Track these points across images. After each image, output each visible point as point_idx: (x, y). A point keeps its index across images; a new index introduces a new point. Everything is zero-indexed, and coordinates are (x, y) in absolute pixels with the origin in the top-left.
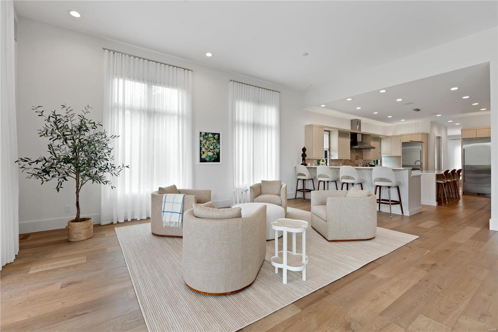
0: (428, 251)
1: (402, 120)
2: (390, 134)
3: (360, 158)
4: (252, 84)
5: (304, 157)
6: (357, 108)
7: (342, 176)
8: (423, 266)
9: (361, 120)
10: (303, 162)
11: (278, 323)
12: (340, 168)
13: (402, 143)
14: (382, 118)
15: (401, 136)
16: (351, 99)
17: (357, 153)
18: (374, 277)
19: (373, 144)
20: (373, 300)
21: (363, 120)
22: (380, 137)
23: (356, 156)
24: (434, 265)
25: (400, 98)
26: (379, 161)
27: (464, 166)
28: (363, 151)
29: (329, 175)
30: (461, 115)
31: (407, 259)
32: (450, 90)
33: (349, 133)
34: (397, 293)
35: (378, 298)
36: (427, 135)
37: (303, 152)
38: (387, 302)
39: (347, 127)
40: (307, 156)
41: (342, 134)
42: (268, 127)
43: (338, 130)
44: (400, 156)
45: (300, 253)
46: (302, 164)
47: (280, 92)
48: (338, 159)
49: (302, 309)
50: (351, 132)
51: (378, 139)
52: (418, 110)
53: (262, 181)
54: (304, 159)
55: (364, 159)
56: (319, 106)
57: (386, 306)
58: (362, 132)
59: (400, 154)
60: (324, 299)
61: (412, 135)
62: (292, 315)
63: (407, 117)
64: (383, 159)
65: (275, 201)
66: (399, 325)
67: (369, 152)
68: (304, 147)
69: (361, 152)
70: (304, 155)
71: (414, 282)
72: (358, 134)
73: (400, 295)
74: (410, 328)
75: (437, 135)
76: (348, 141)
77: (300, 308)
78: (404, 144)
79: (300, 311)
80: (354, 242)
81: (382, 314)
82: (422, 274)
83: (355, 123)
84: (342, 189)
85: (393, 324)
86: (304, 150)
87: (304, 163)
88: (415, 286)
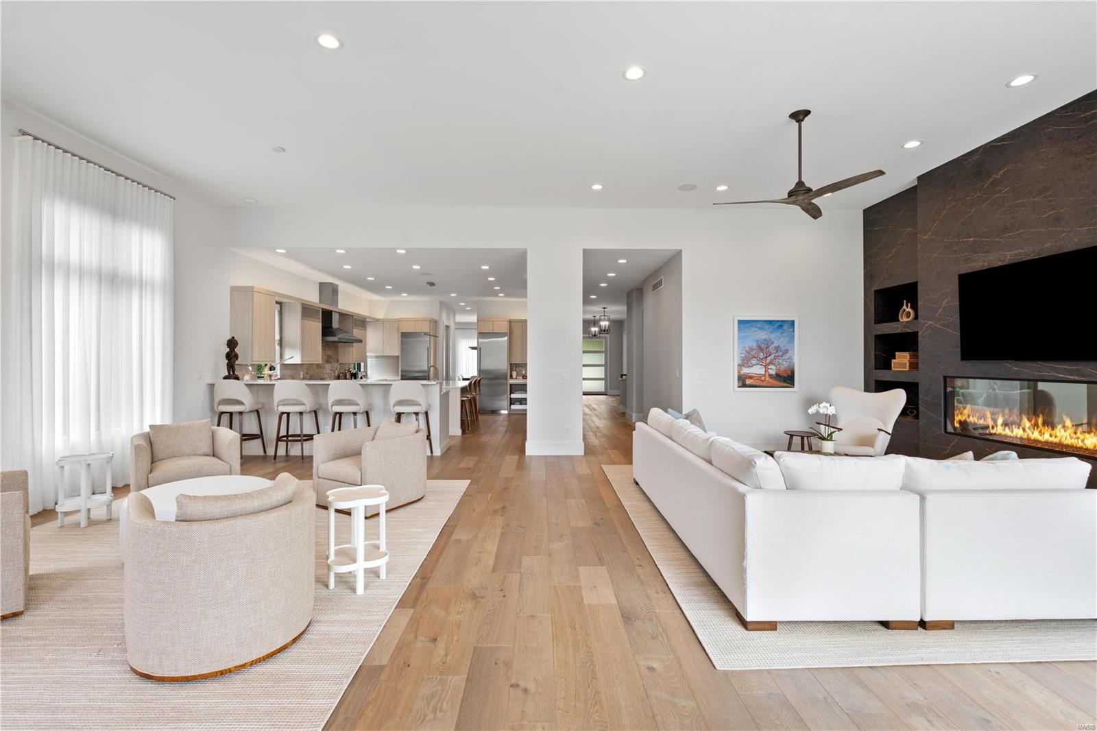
0: (490, 495)
1: (403, 295)
2: (380, 316)
3: (333, 359)
4: (97, 162)
5: (232, 360)
6: (345, 267)
7: (332, 400)
8: (495, 512)
9: (337, 285)
10: (229, 373)
11: (400, 635)
12: (329, 385)
13: (402, 333)
14: (376, 288)
15: (399, 320)
16: (344, 252)
17: (329, 350)
18: (458, 541)
19: (357, 333)
20: (477, 563)
21: (343, 287)
22: (367, 320)
23: (328, 356)
24: (504, 507)
25: (418, 265)
26: (362, 364)
27: (480, 371)
28: (338, 347)
29: (304, 401)
30: (475, 299)
31: (477, 511)
32: (480, 267)
33: (318, 311)
34: (492, 547)
35: (479, 560)
36: (435, 323)
37: (228, 350)
38: (490, 560)
39: (313, 297)
40: (239, 359)
41: (307, 310)
42: (142, 284)
43: (302, 304)
44: (398, 356)
45: (373, 539)
46: (225, 378)
47: (174, 199)
48: (300, 363)
49: (414, 608)
50: (323, 309)
51: (362, 322)
52: (432, 284)
53: (151, 427)
54: (231, 367)
55: (340, 362)
56: (273, 250)
57: (491, 563)
58: (340, 309)
59: (397, 352)
60: (427, 586)
61: (416, 321)
62: (408, 620)
63: (413, 289)
64: (369, 361)
65: (216, 469)
66: (514, 573)
67: (351, 349)
68: (233, 338)
69: (336, 348)
70: (231, 357)
71: (499, 530)
72: (333, 313)
73: (495, 548)
74: (522, 570)
75: (446, 323)
76: (317, 326)
77: (411, 608)
78: (405, 335)
79: (412, 611)
80: (402, 510)
81: (494, 570)
82: (499, 520)
83: (327, 290)
84: (355, 427)
85: (508, 574)
86: (232, 343)
87: (231, 373)
88: (502, 534)
